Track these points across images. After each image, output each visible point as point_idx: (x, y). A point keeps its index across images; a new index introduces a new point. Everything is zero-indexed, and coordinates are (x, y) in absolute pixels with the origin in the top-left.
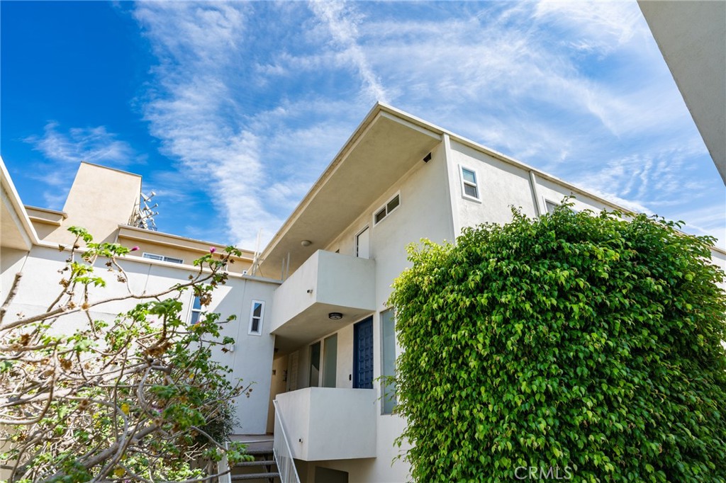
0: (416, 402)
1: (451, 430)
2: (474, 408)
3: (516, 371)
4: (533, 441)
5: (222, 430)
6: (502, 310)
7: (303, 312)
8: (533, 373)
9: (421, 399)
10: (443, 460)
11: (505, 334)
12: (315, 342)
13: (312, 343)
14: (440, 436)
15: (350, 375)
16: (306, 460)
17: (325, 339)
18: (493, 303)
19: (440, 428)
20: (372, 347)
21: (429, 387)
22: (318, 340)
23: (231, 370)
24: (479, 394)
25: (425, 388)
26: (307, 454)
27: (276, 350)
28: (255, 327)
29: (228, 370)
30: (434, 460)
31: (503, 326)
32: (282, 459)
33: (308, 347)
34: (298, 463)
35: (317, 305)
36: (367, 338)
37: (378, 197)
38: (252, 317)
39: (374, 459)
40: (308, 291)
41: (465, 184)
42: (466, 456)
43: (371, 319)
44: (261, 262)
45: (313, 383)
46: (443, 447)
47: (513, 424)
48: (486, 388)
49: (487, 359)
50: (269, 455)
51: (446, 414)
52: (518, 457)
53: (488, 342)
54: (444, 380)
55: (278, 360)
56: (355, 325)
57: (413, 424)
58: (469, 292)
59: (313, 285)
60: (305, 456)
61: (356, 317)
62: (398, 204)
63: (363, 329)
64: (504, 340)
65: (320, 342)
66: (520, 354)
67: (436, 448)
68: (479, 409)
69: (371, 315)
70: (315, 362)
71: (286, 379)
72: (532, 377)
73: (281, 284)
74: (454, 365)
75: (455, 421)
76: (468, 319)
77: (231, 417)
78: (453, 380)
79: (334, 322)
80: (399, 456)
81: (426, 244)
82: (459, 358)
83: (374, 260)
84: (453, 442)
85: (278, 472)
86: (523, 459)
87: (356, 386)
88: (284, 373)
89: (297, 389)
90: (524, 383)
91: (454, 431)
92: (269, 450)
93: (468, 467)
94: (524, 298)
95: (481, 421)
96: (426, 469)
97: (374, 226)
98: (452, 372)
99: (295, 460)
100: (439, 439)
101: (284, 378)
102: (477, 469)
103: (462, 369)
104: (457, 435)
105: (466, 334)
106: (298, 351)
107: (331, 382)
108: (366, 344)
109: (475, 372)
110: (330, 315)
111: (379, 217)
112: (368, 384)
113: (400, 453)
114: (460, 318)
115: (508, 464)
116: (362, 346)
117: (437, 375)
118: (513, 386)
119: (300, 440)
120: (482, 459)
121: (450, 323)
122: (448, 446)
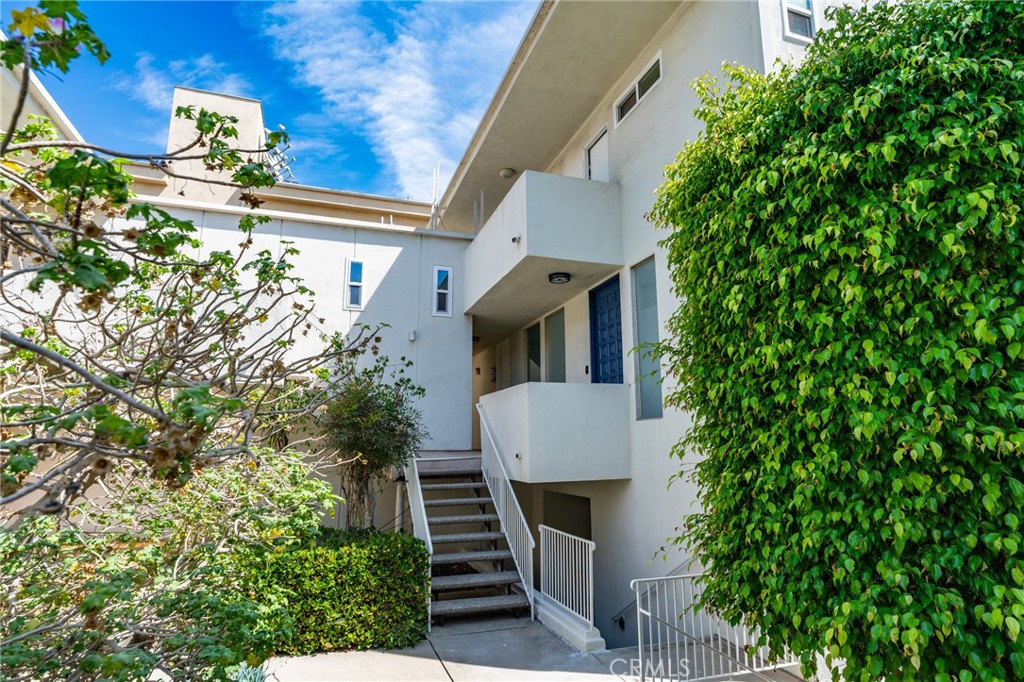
0: (713, 382)
1: (790, 428)
2: (845, 382)
3: (959, 300)
4: (999, 440)
5: (405, 443)
6: (932, 168)
7: (508, 275)
8: (1002, 302)
9: (726, 374)
10: (773, 477)
11: (934, 221)
12: (532, 324)
13: (528, 326)
14: (762, 438)
15: (587, 367)
16: (528, 480)
17: (546, 318)
18: (909, 156)
19: (763, 424)
20: (620, 323)
21: (742, 351)
22: (535, 322)
23: (410, 363)
24: (860, 354)
25: (734, 354)
26: (529, 473)
27: (476, 339)
28: (442, 305)
29: (406, 362)
30: (754, 479)
31: (932, 204)
32: (495, 481)
33: (523, 333)
34: (517, 485)
35: (529, 260)
36: (610, 311)
37: (622, 73)
38: (436, 290)
39: (628, 481)
40: (514, 240)
41: (790, 12)
42: (823, 469)
43: (616, 279)
44: (442, 212)
45: (533, 377)
46: (769, 457)
47: (948, 409)
48: (876, 341)
49: (882, 280)
50: (476, 476)
51: (781, 398)
52: (948, 473)
53: (891, 242)
54: (776, 336)
55: (481, 355)
56: (590, 292)
57: (702, 422)
58: (846, 144)
59: (521, 229)
60: (527, 477)
61: (592, 277)
62: (658, 76)
63: (604, 298)
64: (931, 236)
65: (538, 324)
66: (968, 265)
67: (754, 459)
68: (858, 384)
69: (616, 273)
70: (534, 355)
71: (495, 378)
72: (1001, 309)
73: (471, 240)
74: (800, 305)
75: (799, 410)
76: (837, 207)
77: (416, 426)
78: (799, 332)
79: (558, 288)
80: (682, 473)
81: (734, 76)
82: (812, 289)
83: (619, 183)
84: (792, 448)
85: (490, 496)
86: (962, 476)
87: (596, 379)
88: (491, 371)
89: (512, 385)
90: (982, 323)
91: (798, 427)
92: (476, 469)
93: (827, 491)
94: (993, 133)
95: (862, 406)
96: (735, 494)
97: (616, 125)
98: (797, 317)
99: (511, 481)
100: (762, 442)
101: (491, 378)
102: (848, 493)
103: (820, 311)
104: (803, 435)
105: (838, 233)
106: (508, 340)
107: (558, 375)
108: (611, 337)
109: (853, 310)
110: (551, 277)
111: (624, 108)
112: (617, 377)
113: (683, 468)
114: (817, 207)
115: (926, 484)
116: (603, 324)
117: (760, 328)
118: (945, 334)
119: (517, 456)
120: (864, 476)
121: (793, 221)
122: (782, 454)
